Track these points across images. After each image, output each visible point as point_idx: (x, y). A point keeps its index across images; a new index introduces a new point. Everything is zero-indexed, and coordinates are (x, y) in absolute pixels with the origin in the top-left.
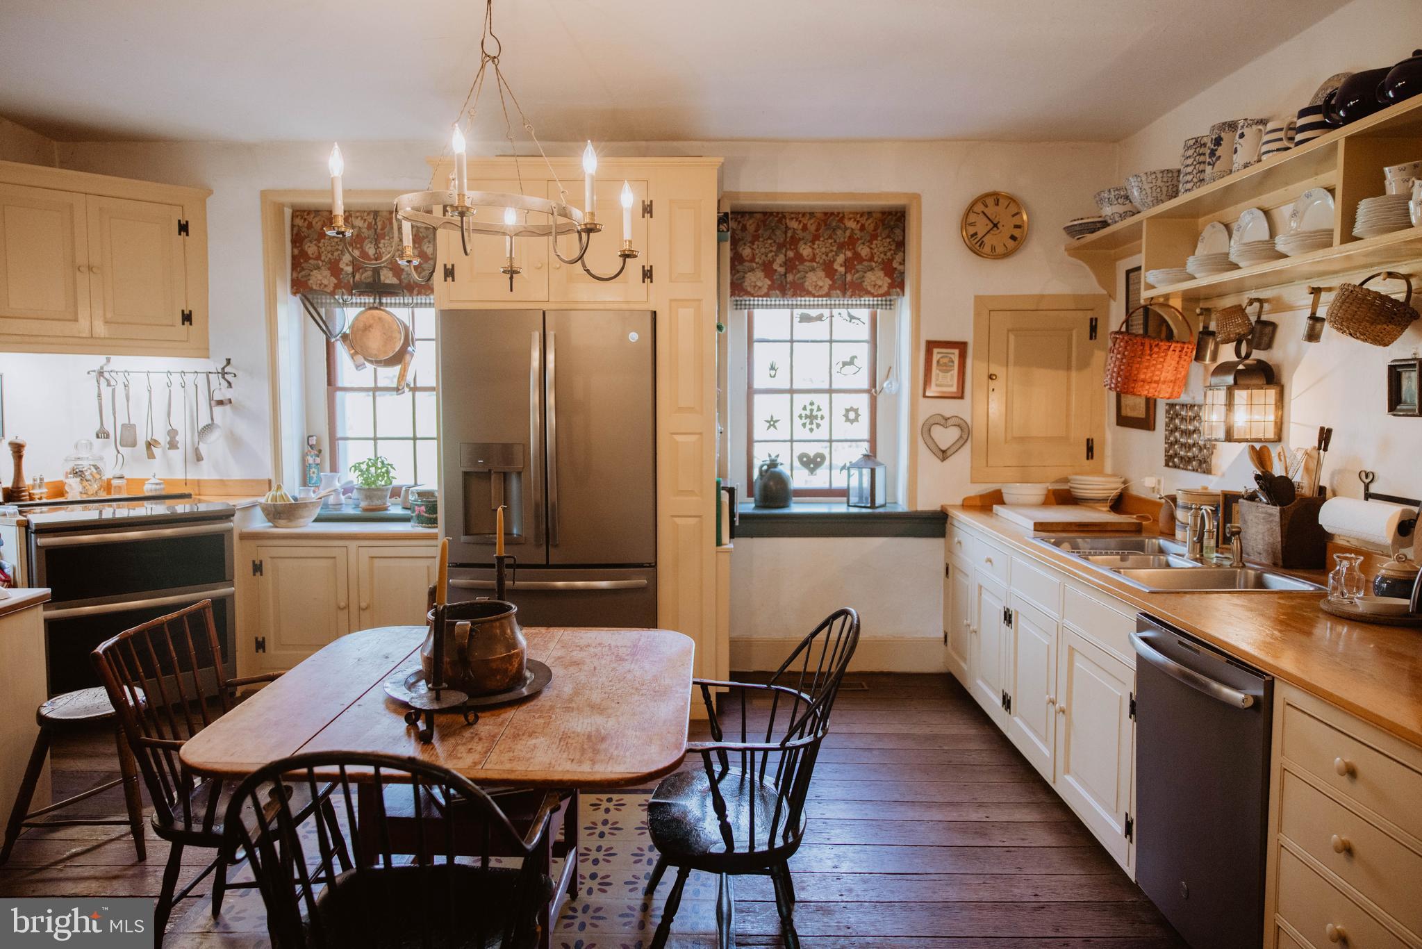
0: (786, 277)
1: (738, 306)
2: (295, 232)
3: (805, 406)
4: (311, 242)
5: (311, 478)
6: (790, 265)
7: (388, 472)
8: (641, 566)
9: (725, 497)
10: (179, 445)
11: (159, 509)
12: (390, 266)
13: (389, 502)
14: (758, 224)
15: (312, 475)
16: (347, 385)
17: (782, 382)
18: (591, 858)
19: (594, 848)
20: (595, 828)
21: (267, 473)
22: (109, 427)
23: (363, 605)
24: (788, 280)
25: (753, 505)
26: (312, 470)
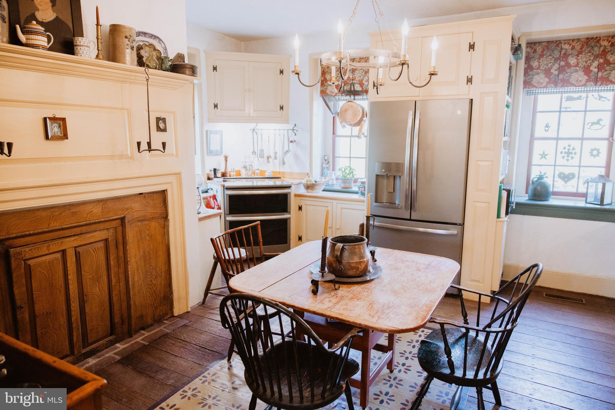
0: (558, 76)
1: (528, 93)
2: (322, 70)
3: (565, 147)
4: (328, 74)
5: (324, 173)
6: (561, 70)
7: (352, 172)
8: (455, 224)
9: (504, 194)
10: (278, 158)
11: (270, 183)
12: (359, 83)
13: (353, 184)
14: (544, 48)
15: (325, 172)
16: (340, 134)
17: (552, 133)
18: (406, 356)
19: (408, 352)
20: (412, 343)
21: (307, 171)
22: (256, 151)
23: (338, 227)
24: (560, 78)
25: (527, 198)
26: (325, 170)
